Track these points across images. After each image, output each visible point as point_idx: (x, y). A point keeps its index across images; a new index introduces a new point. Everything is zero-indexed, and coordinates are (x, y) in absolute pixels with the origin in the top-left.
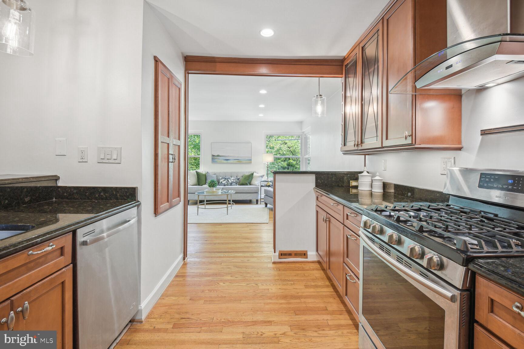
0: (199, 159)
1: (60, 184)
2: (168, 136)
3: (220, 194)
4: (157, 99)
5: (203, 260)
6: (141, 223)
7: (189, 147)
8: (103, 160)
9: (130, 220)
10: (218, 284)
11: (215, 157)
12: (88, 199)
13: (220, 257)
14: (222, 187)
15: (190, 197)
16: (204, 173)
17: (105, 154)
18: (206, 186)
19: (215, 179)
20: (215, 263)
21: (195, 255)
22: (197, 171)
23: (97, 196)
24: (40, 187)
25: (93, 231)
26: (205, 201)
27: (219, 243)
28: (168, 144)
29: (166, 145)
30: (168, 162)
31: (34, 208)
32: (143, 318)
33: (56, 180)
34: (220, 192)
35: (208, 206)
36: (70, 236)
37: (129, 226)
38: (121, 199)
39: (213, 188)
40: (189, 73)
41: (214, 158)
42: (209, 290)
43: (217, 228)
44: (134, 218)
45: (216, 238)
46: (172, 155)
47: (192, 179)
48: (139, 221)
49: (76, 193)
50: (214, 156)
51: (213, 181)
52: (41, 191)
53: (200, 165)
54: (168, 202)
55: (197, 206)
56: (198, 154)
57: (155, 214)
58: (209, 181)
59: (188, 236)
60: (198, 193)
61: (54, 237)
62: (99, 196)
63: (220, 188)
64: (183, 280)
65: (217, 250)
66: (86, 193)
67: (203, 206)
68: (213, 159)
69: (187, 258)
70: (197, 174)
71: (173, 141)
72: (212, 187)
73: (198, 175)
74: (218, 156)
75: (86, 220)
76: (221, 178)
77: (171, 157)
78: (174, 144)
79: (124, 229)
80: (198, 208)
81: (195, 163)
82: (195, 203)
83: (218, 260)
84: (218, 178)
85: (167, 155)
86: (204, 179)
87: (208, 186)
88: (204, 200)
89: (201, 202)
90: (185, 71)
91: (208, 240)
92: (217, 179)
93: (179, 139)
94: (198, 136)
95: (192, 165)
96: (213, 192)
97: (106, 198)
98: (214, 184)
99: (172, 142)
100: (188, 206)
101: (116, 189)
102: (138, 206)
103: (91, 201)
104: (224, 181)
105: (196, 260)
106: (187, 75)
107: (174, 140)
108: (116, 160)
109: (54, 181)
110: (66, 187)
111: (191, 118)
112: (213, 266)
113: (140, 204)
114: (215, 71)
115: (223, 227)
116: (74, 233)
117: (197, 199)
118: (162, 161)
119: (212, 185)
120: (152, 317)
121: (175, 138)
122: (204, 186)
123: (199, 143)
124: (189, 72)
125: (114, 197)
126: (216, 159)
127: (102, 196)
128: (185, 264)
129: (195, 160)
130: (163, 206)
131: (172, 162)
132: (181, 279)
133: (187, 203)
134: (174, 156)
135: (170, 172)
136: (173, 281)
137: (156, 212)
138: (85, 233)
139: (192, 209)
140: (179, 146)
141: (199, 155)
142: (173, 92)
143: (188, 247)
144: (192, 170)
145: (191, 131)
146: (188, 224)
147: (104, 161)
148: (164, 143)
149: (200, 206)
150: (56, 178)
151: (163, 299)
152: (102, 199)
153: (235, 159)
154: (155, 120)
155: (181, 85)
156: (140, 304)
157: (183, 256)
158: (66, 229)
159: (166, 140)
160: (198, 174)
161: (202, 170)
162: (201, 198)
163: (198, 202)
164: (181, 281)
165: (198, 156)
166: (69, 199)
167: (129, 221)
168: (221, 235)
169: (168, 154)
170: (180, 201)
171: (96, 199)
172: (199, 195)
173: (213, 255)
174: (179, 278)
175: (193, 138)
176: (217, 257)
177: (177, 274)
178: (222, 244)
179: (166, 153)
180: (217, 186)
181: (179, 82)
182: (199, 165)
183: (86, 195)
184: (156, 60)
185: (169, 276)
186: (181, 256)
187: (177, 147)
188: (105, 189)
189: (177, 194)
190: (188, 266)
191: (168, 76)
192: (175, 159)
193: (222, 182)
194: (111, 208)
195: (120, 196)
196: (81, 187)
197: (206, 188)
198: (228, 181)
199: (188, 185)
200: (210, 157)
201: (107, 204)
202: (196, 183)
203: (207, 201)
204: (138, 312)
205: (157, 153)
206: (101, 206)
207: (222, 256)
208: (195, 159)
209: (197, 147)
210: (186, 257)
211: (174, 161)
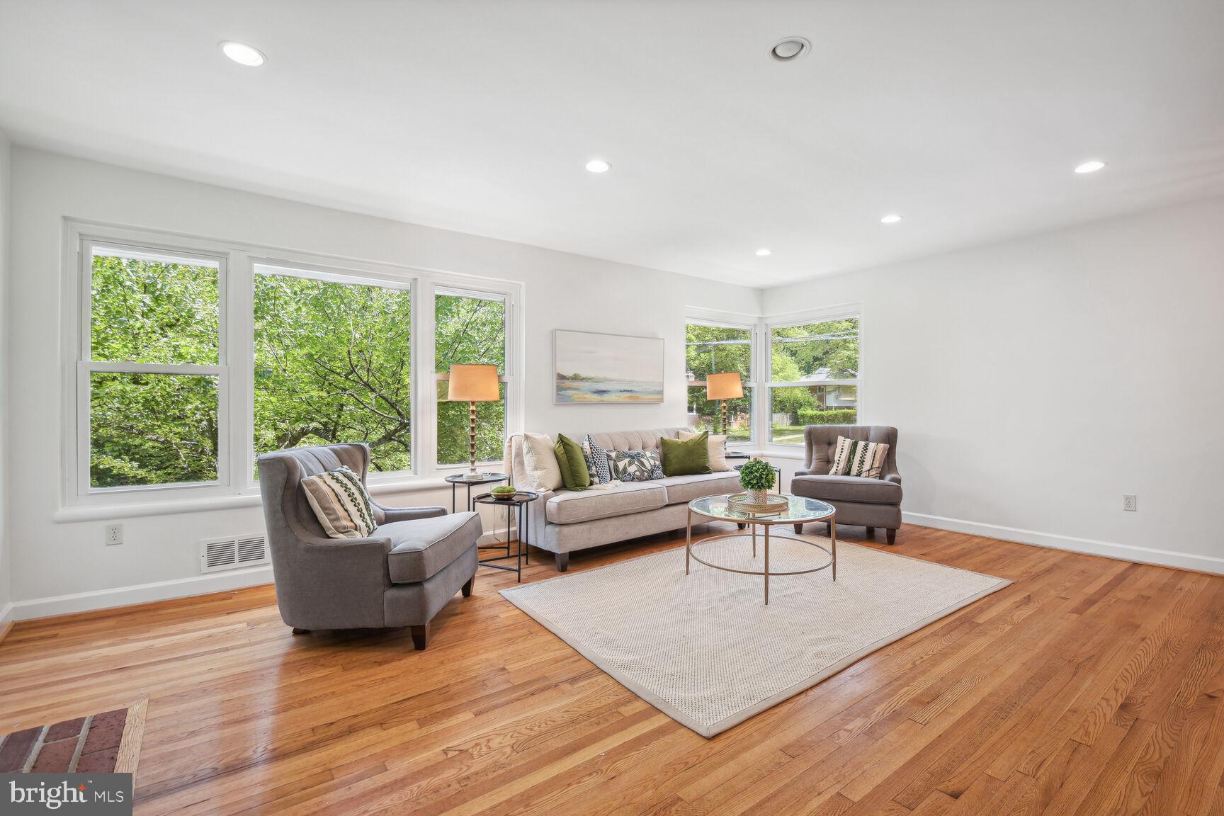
11: (567, 383)
41: (565, 386)
50: (563, 378)
68: (560, 389)
74: (576, 378)
76: (614, 454)
104: (630, 464)
126: (569, 388)
153: (623, 388)
198: (643, 464)
202: (562, 481)
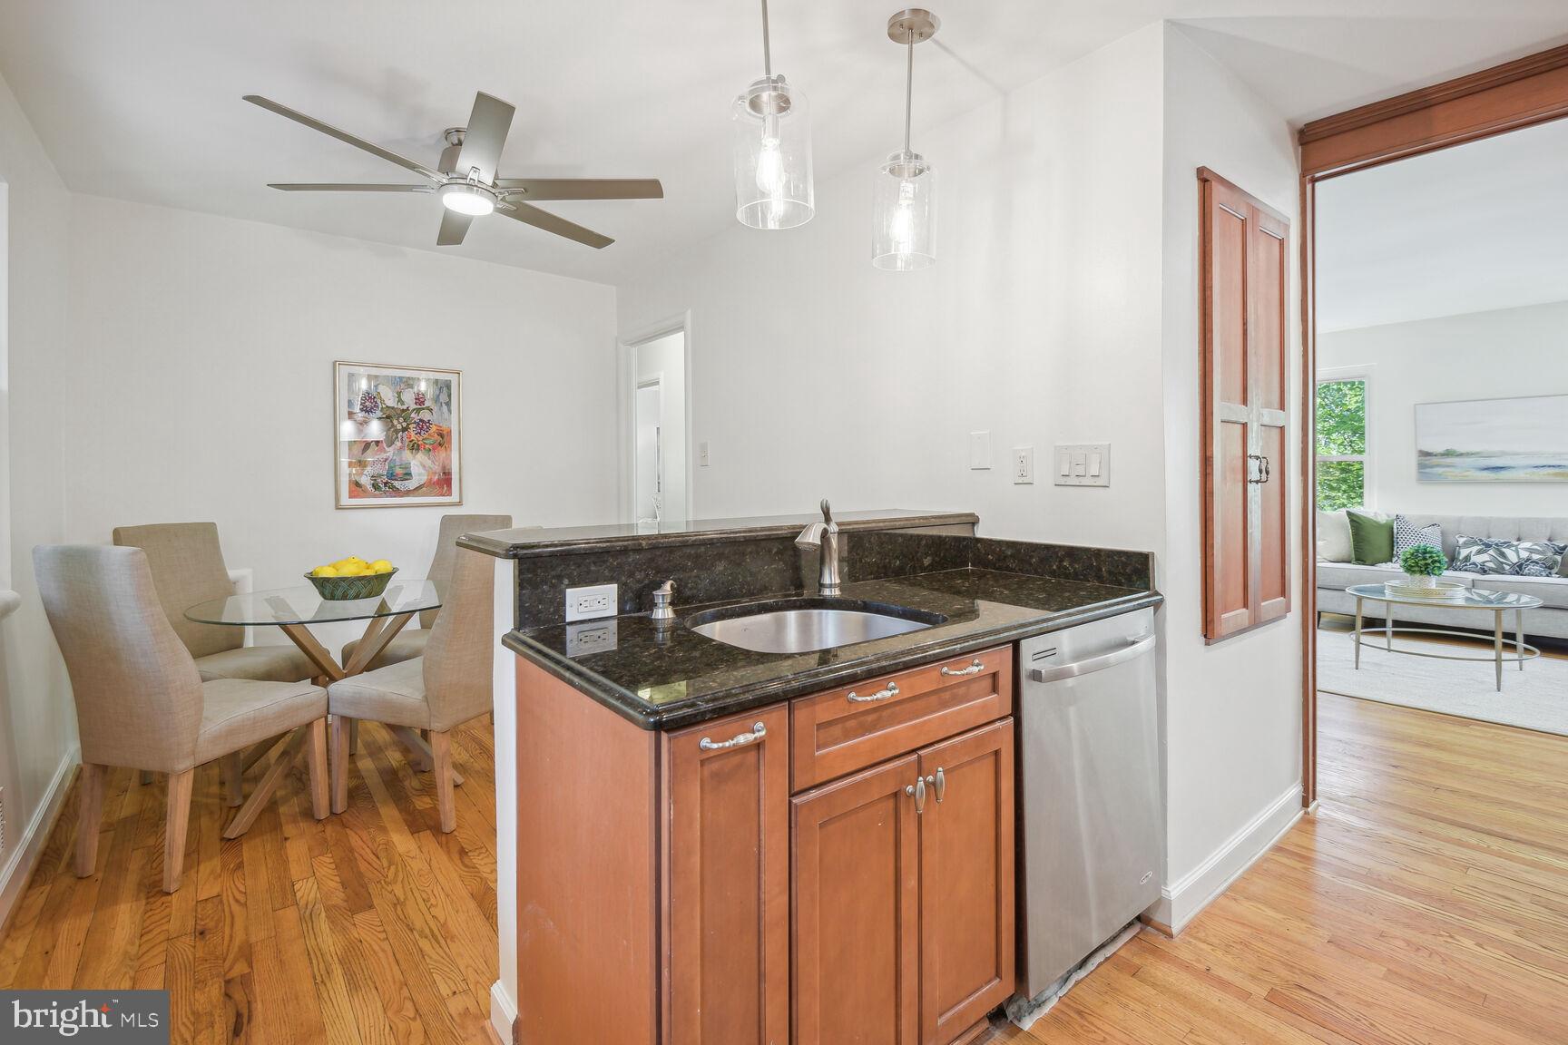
0: (1361, 469)
1: (981, 532)
2: (1245, 401)
3: (1461, 602)
4: (1208, 293)
5: (1386, 832)
6: (1165, 655)
7: (1319, 427)
8: (1065, 479)
9: (1137, 642)
10: (1451, 937)
12: (1036, 573)
13: (1460, 843)
14: (1471, 576)
15: (1325, 600)
16: (1382, 519)
17: (1070, 463)
18: (1395, 567)
19: (1434, 543)
20: (1435, 857)
21: (1346, 803)
22: (1352, 510)
23: (1055, 567)
24: (946, 537)
25: (1051, 652)
26: (1389, 623)
27: (1453, 791)
28: (1245, 425)
29: (1238, 428)
30: (1245, 482)
31: (939, 581)
32: (1176, 926)
33: (973, 524)
34: (1459, 596)
35: (1399, 644)
36: (1008, 651)
37: (1135, 658)
38: (1111, 583)
39: (1425, 577)
40: (1314, 181)
42: (1408, 943)
43: (1449, 734)
44: (1144, 638)
45: (1438, 764)
46: (1257, 458)
47: (1333, 540)
48: (1160, 649)
49: (1011, 556)
50: (1428, 454)
51: (1425, 553)
52: (948, 546)
53: (1366, 490)
54: (1246, 605)
55: (1354, 637)
56: (1354, 451)
57: (1205, 636)
58: (1405, 548)
59: (1318, 734)
60: (1357, 590)
61: (981, 647)
62: (1059, 568)
63: (1461, 580)
64: (1303, 868)
65: (1449, 816)
66: (1031, 557)
67: (1382, 641)
69: (1316, 802)
70: (1352, 521)
71: (1260, 414)
72: (1421, 572)
73: (1358, 526)
74: (1448, 454)
75: (1037, 622)
76: (1462, 541)
77: (1253, 465)
78: (1265, 423)
79: (1119, 663)
80: (1358, 643)
81: (1345, 481)
82: (1347, 625)
83: (1449, 850)
84: (1451, 540)
85: (1241, 461)
86: (1381, 541)
87: (1402, 570)
88: (1385, 620)
89: (1371, 623)
90: (1303, 175)
91: (1402, 767)
92: (1443, 543)
93: (1282, 407)
94: (1357, 386)
95: (1332, 488)
96: (1428, 593)
97: (1076, 576)
98: (1429, 561)
99: (1258, 421)
100: (1319, 632)
101: (1098, 553)
102: (1158, 605)
103: (1042, 580)
104: (1480, 552)
105: (1353, 820)
106: (1309, 187)
107: (1265, 411)
108: (1096, 478)
109: (969, 526)
110: (991, 540)
111: (1325, 324)
112: (1425, 866)
113: (1162, 601)
114: (1426, 140)
115: (1473, 733)
116: (1016, 645)
117: (1353, 611)
118: (1225, 478)
119: (1422, 563)
120: (1202, 935)
121: (1268, 405)
122: (1383, 567)
123: (1358, 409)
124: (1318, 175)
125: (1094, 574)
127: (1066, 568)
128: (1308, 822)
129: (1343, 471)
130: (1232, 617)
131: (1257, 482)
132: (1299, 865)
133: (1312, 620)
134: (1264, 461)
135: (1251, 513)
136: (1265, 859)
137: (1209, 631)
138: (1036, 652)
139: (1331, 644)
140: (1282, 429)
141: (1361, 452)
142: (1261, 256)
143: (1318, 770)
144: (1331, 505)
145: (1326, 371)
146: (1318, 693)
147: (1070, 481)
148: (1230, 425)
149: (1364, 639)
150: (973, 521)
151: (1235, 900)
152: (1067, 576)
154: (1202, 355)
155: (1287, 227)
156: (1166, 884)
157: (1301, 794)
158: (1002, 635)
159: (1240, 413)
160: (1357, 523)
161: (1374, 507)
162: (1371, 610)
163: (1359, 623)
164: (1295, 869)
165: (1357, 457)
166: (997, 569)
167: (1133, 643)
168: (1463, 761)
169: (1245, 457)
170: (1288, 609)
171: (1053, 574)
172: (1360, 599)
173: (1428, 826)
174: (1288, 858)
175: (1334, 393)
176: (1449, 840)
177: (1281, 840)
178: (1473, 796)
179: (1240, 453)
180: (1446, 573)
181: (1279, 221)
182: (1361, 487)
183: (1031, 564)
184: (1205, 179)
185: (1253, 839)
186: (1295, 790)
187: (1275, 434)
188: (1072, 552)
189: (1277, 587)
190: (1321, 830)
191: (1243, 212)
192: (1267, 473)
193: (1467, 558)
194: (1090, 601)
195: (1110, 572)
196: (1021, 544)
197: (1394, 576)
198: (1503, 555)
199: (1318, 557)
200: (1412, 460)
201: (1080, 589)
202: (1350, 556)
203: (1396, 623)
204: (1160, 902)
205: (1208, 454)
206: (1067, 594)
207: (1473, 841)
208: (1345, 468)
209: (1353, 425)
210: (1314, 799)
211: (1264, 478)
